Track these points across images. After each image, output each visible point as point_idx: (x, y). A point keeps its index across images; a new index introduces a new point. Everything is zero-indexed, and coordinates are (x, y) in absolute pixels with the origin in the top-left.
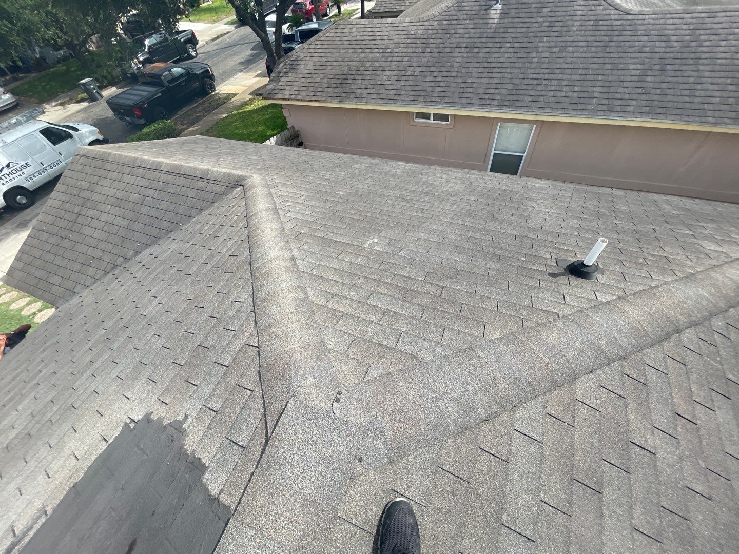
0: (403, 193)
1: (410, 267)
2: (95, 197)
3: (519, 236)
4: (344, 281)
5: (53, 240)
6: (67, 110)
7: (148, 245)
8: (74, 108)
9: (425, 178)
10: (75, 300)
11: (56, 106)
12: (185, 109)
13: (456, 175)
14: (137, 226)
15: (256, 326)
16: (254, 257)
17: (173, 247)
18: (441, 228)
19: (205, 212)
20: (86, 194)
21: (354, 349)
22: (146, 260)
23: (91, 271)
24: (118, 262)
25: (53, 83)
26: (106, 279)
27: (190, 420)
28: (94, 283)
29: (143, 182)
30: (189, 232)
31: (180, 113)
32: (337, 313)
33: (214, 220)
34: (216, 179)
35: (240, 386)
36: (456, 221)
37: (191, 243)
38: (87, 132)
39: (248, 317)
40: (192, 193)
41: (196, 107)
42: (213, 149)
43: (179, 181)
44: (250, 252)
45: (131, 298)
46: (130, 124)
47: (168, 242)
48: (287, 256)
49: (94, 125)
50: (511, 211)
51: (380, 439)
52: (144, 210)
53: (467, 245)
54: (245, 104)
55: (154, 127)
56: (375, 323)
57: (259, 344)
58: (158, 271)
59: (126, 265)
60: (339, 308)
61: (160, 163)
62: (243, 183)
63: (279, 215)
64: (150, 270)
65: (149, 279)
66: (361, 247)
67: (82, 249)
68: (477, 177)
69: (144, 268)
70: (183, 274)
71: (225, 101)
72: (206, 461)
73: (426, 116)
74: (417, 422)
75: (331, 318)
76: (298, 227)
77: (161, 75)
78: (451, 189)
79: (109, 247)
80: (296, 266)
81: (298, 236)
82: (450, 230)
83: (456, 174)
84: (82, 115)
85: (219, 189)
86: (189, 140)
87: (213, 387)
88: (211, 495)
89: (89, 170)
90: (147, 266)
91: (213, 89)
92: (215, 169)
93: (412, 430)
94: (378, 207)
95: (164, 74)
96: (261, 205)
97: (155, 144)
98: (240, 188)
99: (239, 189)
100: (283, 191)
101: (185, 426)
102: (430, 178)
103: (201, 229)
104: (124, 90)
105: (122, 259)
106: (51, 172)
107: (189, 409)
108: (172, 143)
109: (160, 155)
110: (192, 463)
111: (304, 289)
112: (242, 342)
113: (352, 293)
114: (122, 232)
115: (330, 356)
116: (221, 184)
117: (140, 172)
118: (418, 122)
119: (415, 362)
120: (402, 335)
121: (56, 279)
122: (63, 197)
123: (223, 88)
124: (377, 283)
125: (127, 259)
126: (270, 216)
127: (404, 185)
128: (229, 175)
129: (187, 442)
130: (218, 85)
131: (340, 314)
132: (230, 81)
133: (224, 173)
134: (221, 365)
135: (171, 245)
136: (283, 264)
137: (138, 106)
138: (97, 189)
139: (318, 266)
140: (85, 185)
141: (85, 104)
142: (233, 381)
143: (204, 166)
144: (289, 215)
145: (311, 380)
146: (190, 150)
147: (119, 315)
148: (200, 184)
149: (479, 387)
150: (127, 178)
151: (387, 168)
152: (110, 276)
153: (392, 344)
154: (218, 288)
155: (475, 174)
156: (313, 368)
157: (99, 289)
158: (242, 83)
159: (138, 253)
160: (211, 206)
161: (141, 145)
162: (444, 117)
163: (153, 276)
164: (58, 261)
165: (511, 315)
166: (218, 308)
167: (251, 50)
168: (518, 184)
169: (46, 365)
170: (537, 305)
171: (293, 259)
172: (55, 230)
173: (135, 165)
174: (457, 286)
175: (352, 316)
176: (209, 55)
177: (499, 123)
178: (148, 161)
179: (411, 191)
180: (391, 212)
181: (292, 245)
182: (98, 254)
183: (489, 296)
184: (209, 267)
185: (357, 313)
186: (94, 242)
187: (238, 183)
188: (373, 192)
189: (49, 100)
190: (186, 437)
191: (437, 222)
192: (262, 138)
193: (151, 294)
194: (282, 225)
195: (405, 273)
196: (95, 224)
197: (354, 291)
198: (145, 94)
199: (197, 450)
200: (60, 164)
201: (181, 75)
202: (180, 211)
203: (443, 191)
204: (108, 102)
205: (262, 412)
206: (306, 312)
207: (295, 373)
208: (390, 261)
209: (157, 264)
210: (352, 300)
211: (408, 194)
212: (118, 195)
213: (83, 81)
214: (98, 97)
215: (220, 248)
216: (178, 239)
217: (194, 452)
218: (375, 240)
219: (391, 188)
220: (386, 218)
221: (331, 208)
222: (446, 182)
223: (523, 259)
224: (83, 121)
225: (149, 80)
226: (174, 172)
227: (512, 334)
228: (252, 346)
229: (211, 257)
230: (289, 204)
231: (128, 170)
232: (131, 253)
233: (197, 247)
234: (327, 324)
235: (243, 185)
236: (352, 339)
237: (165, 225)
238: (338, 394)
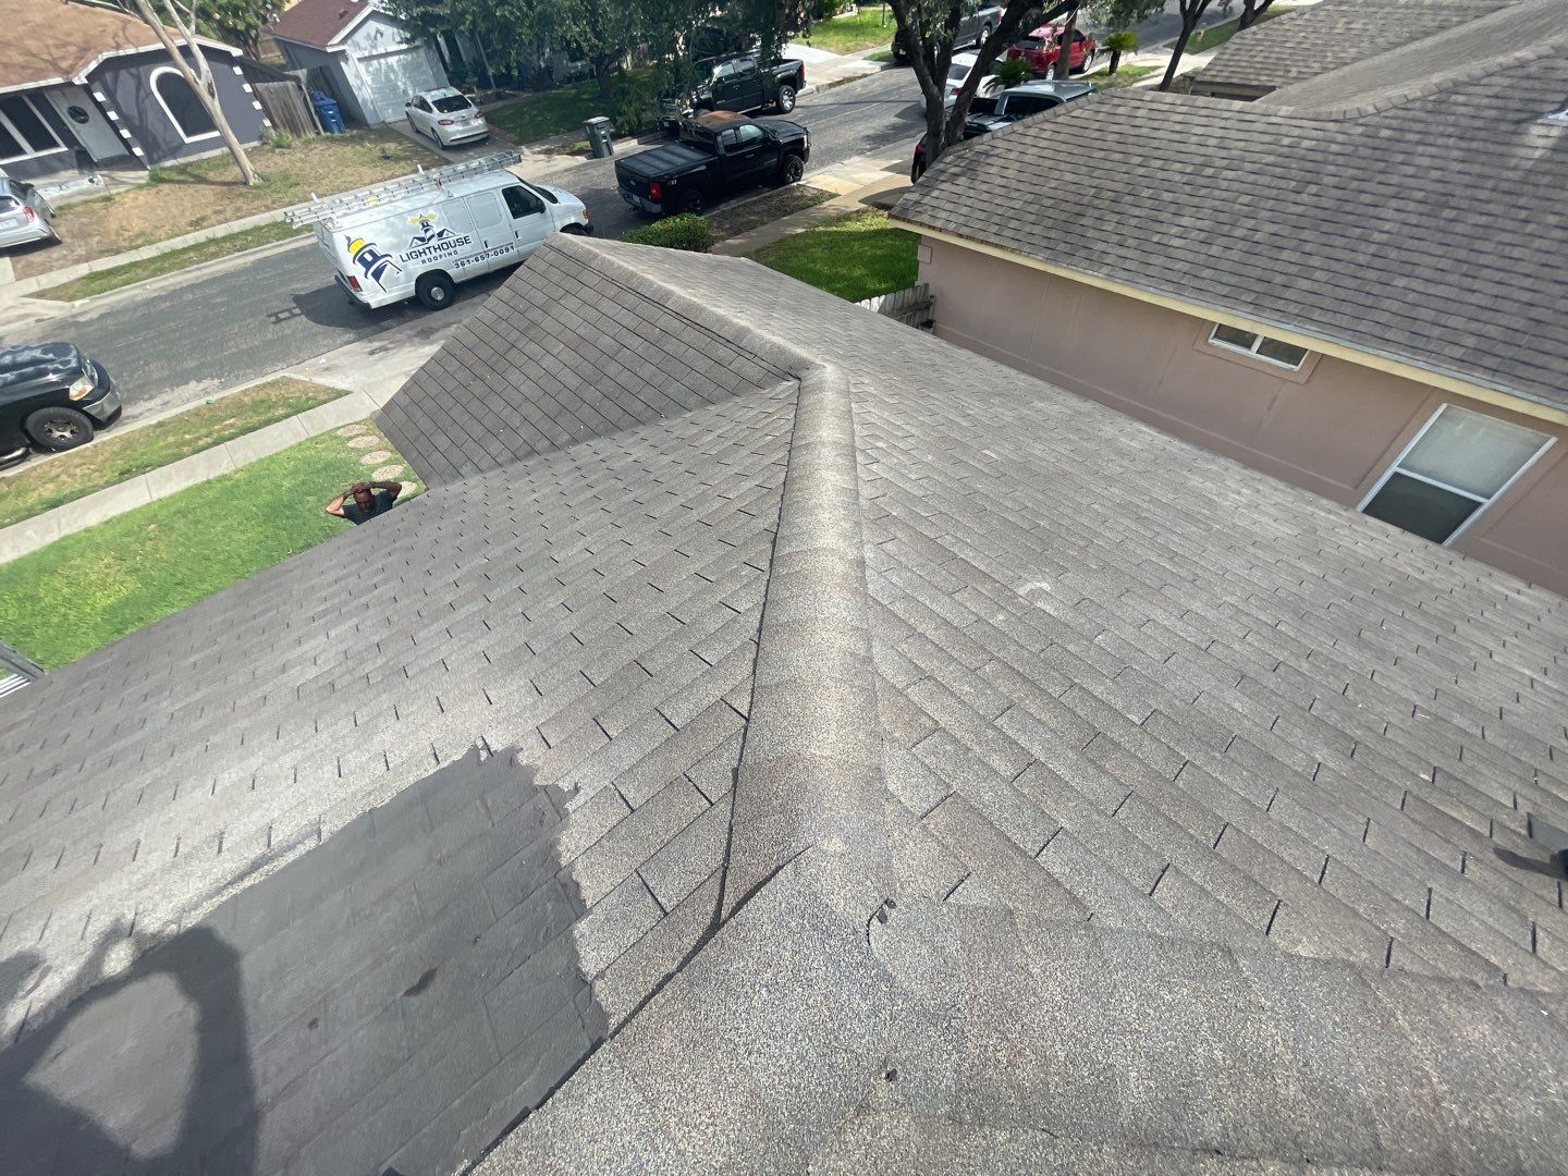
0: (1137, 501)
1: (1113, 680)
2: (548, 324)
3: (1427, 713)
4: (955, 654)
5: (462, 375)
6: (553, 163)
7: (595, 434)
8: (563, 162)
9: (1195, 481)
10: (456, 487)
11: (539, 153)
12: (733, 203)
13: (1278, 498)
14: (590, 394)
15: (754, 672)
16: (784, 532)
17: (638, 453)
18: (1211, 615)
19: (712, 408)
20: (535, 315)
21: (940, 818)
22: (584, 460)
23: (494, 447)
24: (539, 447)
25: (548, 115)
26: (511, 469)
27: (580, 799)
28: (490, 469)
29: (629, 320)
30: (672, 436)
31: (724, 207)
32: (924, 719)
33: (725, 429)
34: (755, 351)
35: (690, 780)
36: (1254, 612)
37: (672, 457)
38: (569, 207)
39: (742, 648)
40: (702, 364)
41: (755, 202)
42: (763, 290)
43: (690, 335)
44: (779, 518)
45: (543, 518)
46: (636, 208)
47: (632, 440)
48: (852, 554)
49: (582, 198)
50: (1418, 639)
51: (950, 1055)
52: (612, 369)
53: (1271, 681)
54: (847, 217)
55: (673, 222)
56: (1004, 780)
57: (749, 713)
58: (600, 488)
59: (550, 456)
60: (929, 708)
61: (669, 294)
62: (803, 374)
63: (855, 461)
64: (588, 481)
65: (582, 498)
66: (1011, 590)
67: (497, 404)
68: (1332, 517)
69: (578, 473)
70: (642, 510)
71: (811, 203)
72: (589, 895)
73: (1245, 339)
74: (1045, 1061)
75: (908, 724)
76: (886, 499)
77: (720, 133)
78: (1256, 528)
79: (536, 416)
80: (862, 580)
81: (882, 520)
82: (1234, 628)
83: (1275, 494)
84: (570, 177)
85: (752, 371)
86: (726, 262)
87: (639, 756)
88: (579, 969)
89: (555, 276)
90: (583, 472)
91: (798, 175)
92: (759, 331)
93: (1026, 1073)
94: (1069, 511)
95: (724, 133)
96: (827, 431)
97: (669, 255)
98: (793, 383)
99: (790, 384)
100: (875, 414)
101: (570, 806)
102: (1208, 484)
103: (697, 436)
104: (649, 147)
105: (546, 443)
106: (495, 261)
107: (585, 776)
108: (697, 260)
109: (672, 277)
110: (564, 886)
111: (868, 640)
112: (719, 694)
113: (967, 688)
114: (564, 397)
115: (888, 808)
116: (762, 363)
117: (631, 299)
118: (1217, 347)
119: (1074, 914)
120: (1060, 836)
121: (442, 442)
122: (502, 310)
123: (815, 179)
124: (1026, 688)
125: (554, 446)
126: (838, 458)
127: (1142, 482)
128: (782, 351)
129: (564, 839)
130: (811, 169)
131: (929, 724)
132: (836, 167)
133: (774, 345)
134: (667, 720)
135: (632, 449)
136: (840, 568)
137: (661, 182)
138: (556, 310)
139: (906, 597)
140: (539, 298)
141: (581, 159)
142: (680, 765)
143: (742, 321)
144: (875, 467)
145: (835, 845)
146: (725, 283)
147: (516, 542)
148: (722, 352)
149: (1224, 1059)
150: (605, 305)
151: (1109, 431)
152: (519, 466)
153: (1031, 848)
154: (698, 566)
155: (1330, 512)
156: (847, 819)
157: (497, 483)
158: (856, 176)
159: (575, 441)
160: (727, 399)
161: (648, 253)
162: (1292, 354)
163: (589, 494)
164: (456, 412)
165: (1356, 914)
166: (689, 604)
167: (896, 116)
168: (1453, 574)
169: (386, 581)
170: (1441, 919)
171: (861, 564)
172: (470, 360)
173: (627, 286)
174: (1221, 773)
175: (955, 741)
176: (814, 112)
177: (1444, 406)
178: (651, 284)
179: (1152, 501)
180: (1097, 534)
181: (866, 535)
182: (516, 421)
183: (1306, 835)
184: (694, 516)
185: (968, 739)
186: (517, 399)
187: (793, 371)
188: (1065, 475)
189: (532, 141)
190: (565, 827)
191: (1205, 596)
192: (857, 293)
193: (577, 526)
194: (856, 484)
195: (1098, 691)
196: (531, 369)
197: (971, 686)
198: (680, 161)
199: (579, 866)
200: (511, 251)
201: (753, 141)
202: (670, 391)
203: (1235, 525)
204: (618, 165)
205: (720, 858)
206: (862, 690)
207: (809, 812)
208: (1069, 648)
209: (601, 474)
210: (962, 702)
211: (1145, 505)
212: (581, 331)
213: (593, 120)
214: (606, 152)
215: (724, 487)
216: (651, 442)
217: (572, 864)
218: (1046, 586)
219: (1111, 480)
220: (1082, 543)
221: (965, 481)
222: (1248, 507)
223: (1426, 777)
224: (567, 188)
225: (696, 138)
226: (687, 317)
227: (1352, 966)
228: (736, 711)
229: (702, 499)
230: (880, 444)
231: (612, 291)
232: (566, 437)
233: (681, 469)
234: (897, 735)
235: (799, 379)
236: (944, 794)
237: (637, 407)
238: (886, 902)
